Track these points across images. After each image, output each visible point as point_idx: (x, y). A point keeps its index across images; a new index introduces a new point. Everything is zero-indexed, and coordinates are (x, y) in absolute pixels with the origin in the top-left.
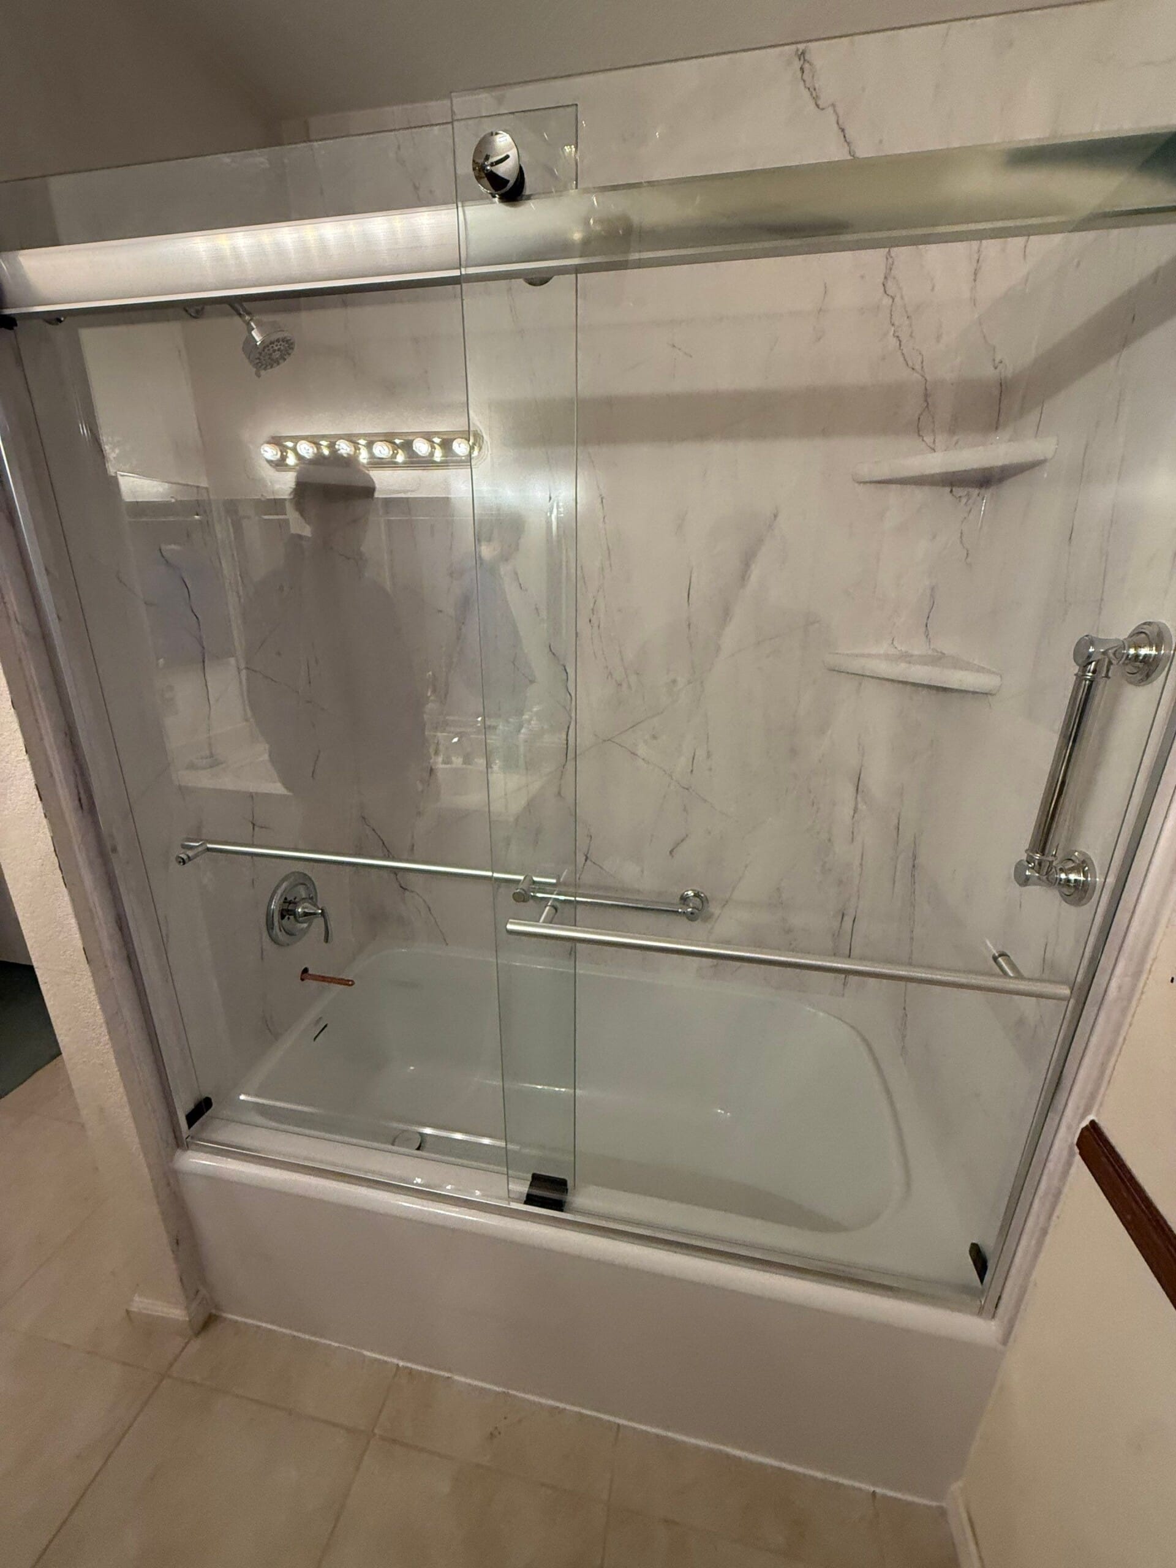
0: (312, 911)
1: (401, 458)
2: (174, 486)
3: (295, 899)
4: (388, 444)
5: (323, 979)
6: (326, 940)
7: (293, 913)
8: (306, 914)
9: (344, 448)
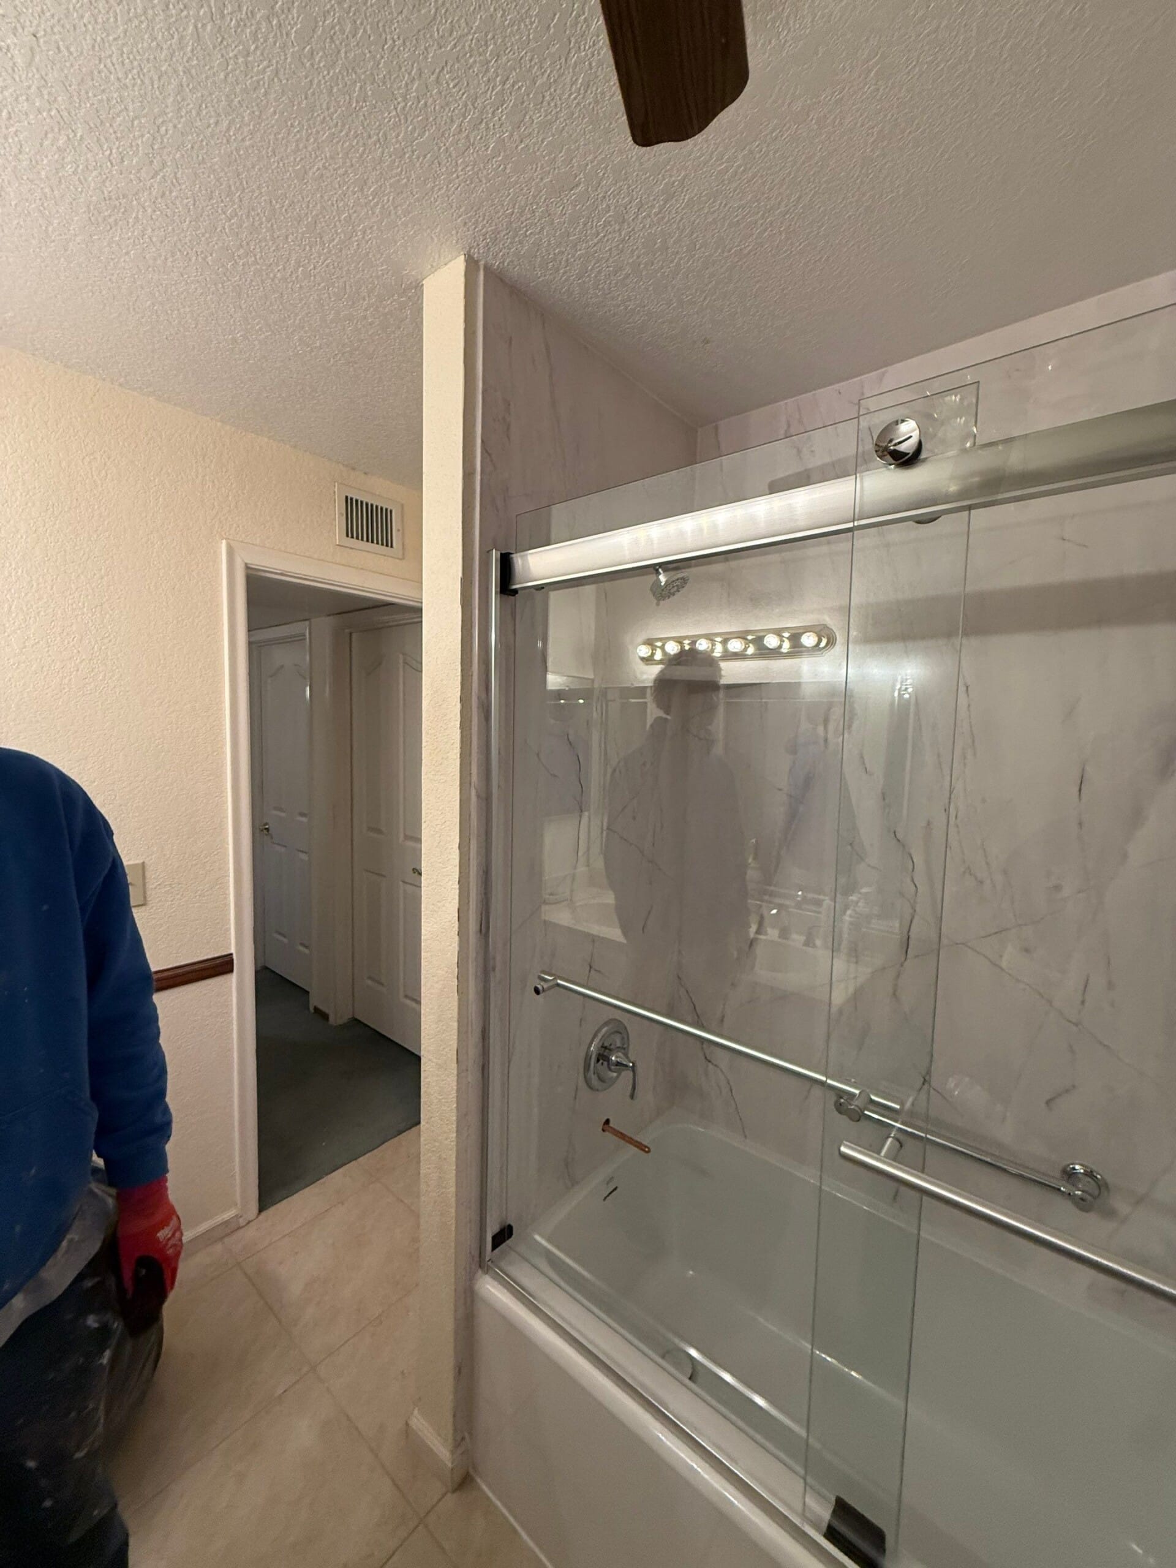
0: (625, 1063)
1: (751, 650)
2: (571, 678)
3: (611, 1045)
4: (741, 640)
5: (622, 1136)
6: (632, 1096)
7: (608, 1060)
8: (618, 1064)
9: (703, 645)
